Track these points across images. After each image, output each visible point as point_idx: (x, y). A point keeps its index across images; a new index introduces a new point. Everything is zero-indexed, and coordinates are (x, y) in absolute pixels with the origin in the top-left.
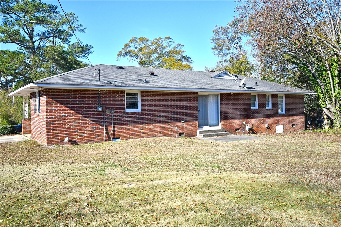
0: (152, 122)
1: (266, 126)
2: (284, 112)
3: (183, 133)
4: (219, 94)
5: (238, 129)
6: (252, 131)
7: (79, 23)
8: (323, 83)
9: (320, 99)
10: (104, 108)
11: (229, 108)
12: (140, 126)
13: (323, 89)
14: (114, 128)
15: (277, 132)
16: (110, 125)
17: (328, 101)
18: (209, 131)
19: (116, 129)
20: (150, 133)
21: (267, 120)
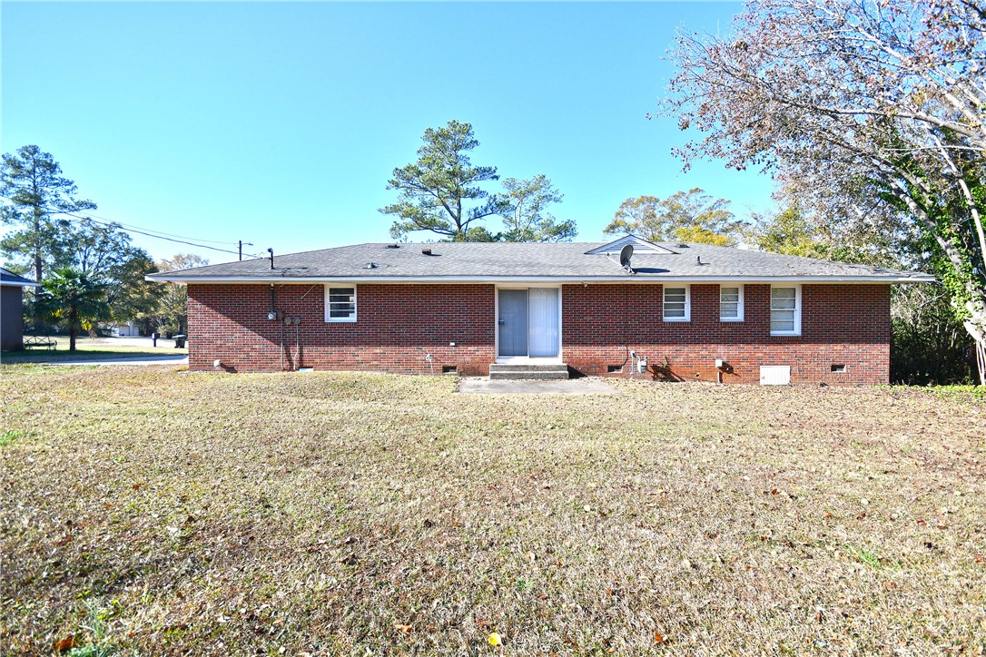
0: (379, 343)
1: (719, 363)
2: (797, 331)
3: (454, 368)
4: (558, 286)
5: (618, 368)
6: (663, 373)
7: (553, 189)
8: (957, 246)
9: (954, 294)
10: (280, 315)
11: (589, 318)
12: (353, 349)
13: (957, 264)
14: (301, 349)
15: (762, 382)
16: (294, 344)
17: (973, 299)
18: (517, 366)
19: (305, 351)
20: (375, 363)
21: (721, 349)
